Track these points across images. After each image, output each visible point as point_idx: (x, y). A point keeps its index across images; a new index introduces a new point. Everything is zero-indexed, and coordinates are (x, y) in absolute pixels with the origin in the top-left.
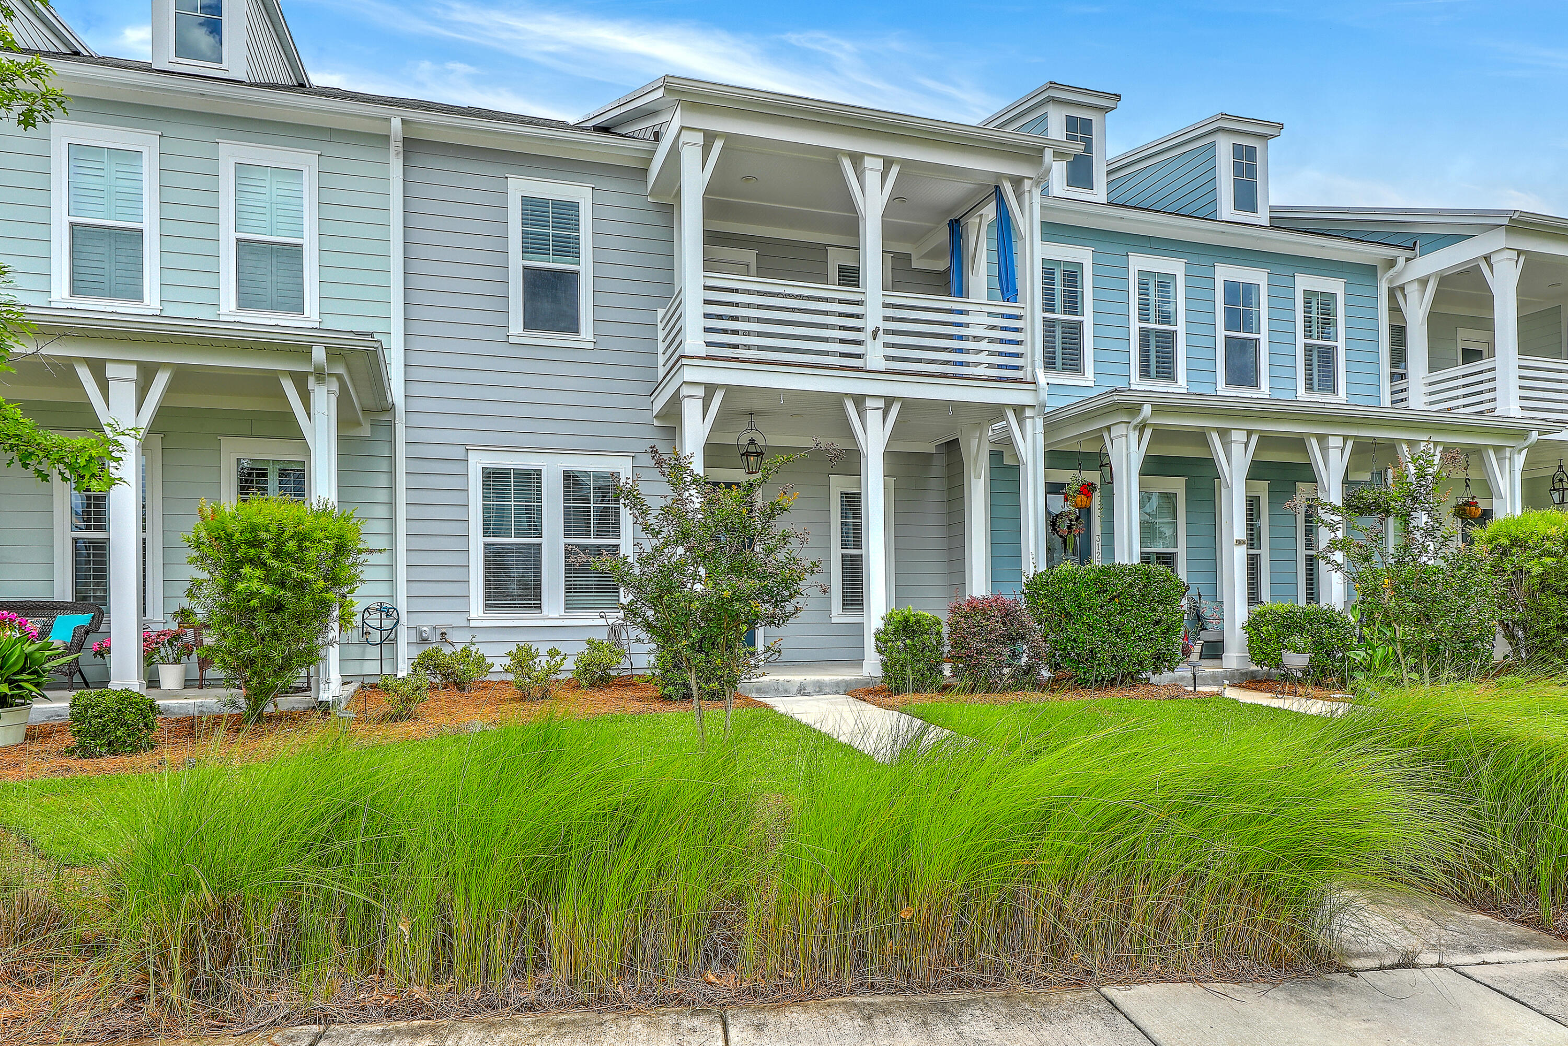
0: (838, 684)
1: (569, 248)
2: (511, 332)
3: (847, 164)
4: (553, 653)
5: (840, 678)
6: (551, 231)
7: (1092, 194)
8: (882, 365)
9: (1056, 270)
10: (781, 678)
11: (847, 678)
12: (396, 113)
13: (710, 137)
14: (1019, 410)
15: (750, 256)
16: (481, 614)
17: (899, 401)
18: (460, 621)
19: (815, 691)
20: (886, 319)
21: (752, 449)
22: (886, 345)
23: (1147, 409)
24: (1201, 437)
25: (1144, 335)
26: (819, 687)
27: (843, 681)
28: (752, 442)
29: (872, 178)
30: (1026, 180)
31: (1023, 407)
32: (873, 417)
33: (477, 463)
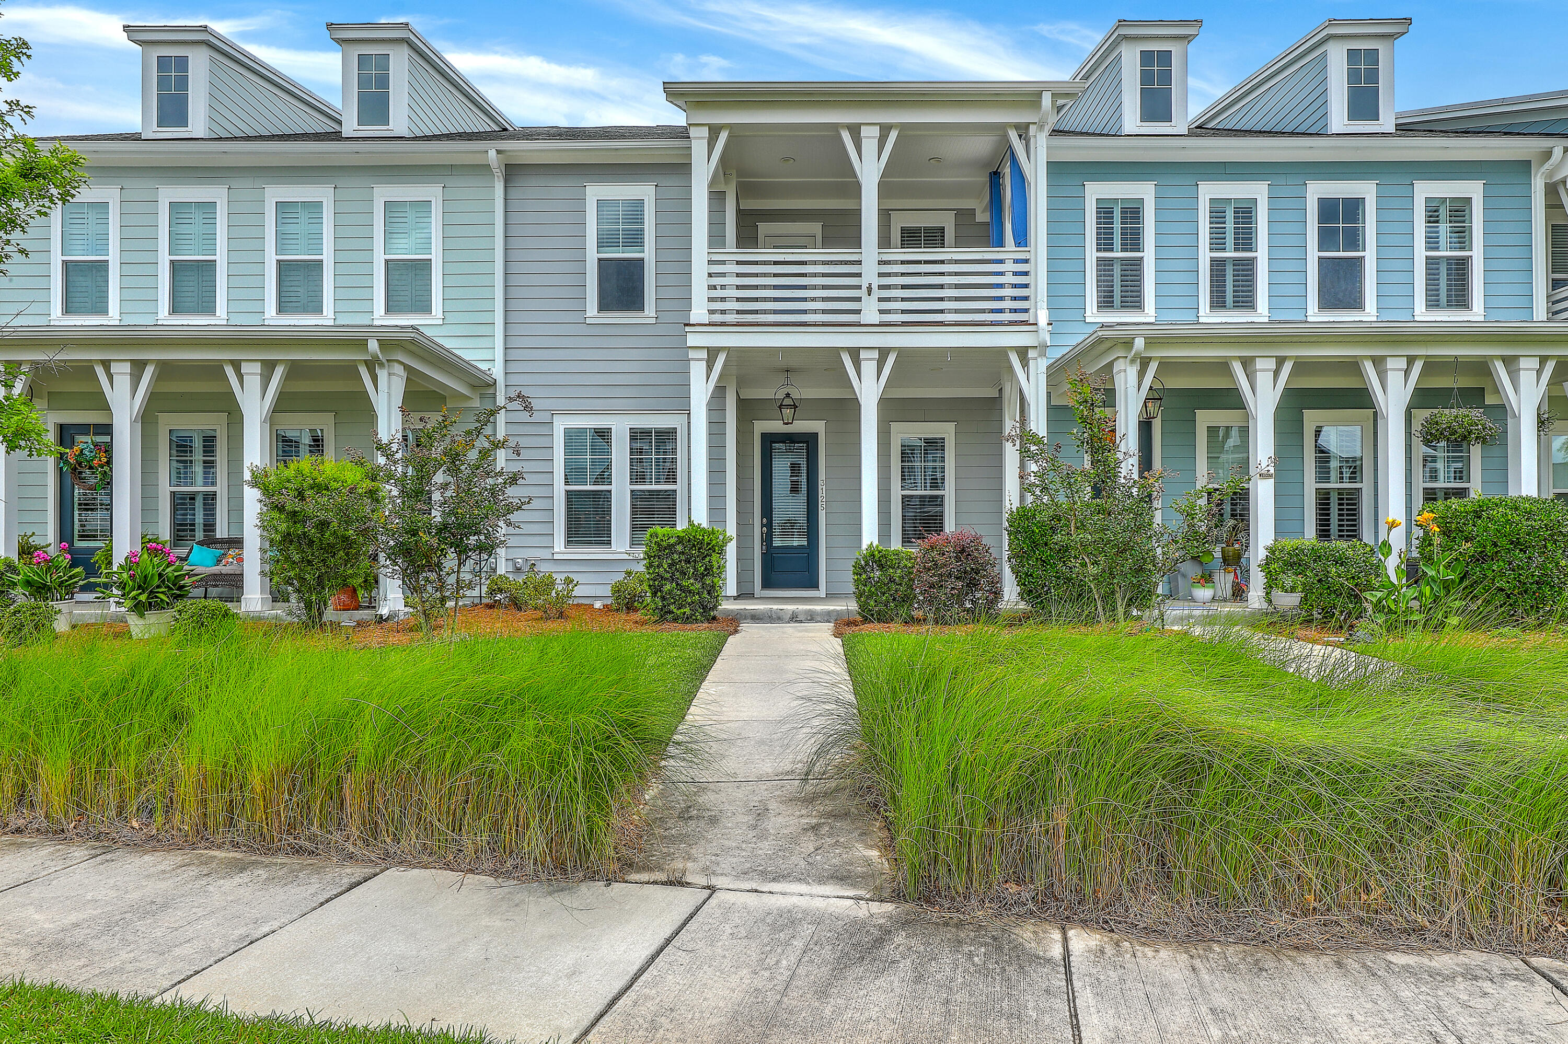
0: (829, 613)
1: (636, 239)
2: (588, 315)
3: (846, 136)
4: (568, 581)
5: (832, 608)
6: (621, 227)
7: (1171, 126)
8: (876, 318)
9: (1115, 209)
10: (775, 607)
11: (838, 608)
12: (492, 145)
13: (714, 131)
14: (1022, 352)
15: (816, 228)
16: (563, 549)
17: (895, 351)
18: (545, 554)
19: (807, 619)
20: (881, 275)
21: (788, 401)
22: (880, 300)
23: (1139, 343)
24: (1223, 367)
25: (1218, 266)
26: (811, 615)
27: (833, 611)
28: (788, 395)
29: (870, 145)
30: (1031, 126)
31: (1026, 348)
32: (869, 368)
33: (561, 425)
